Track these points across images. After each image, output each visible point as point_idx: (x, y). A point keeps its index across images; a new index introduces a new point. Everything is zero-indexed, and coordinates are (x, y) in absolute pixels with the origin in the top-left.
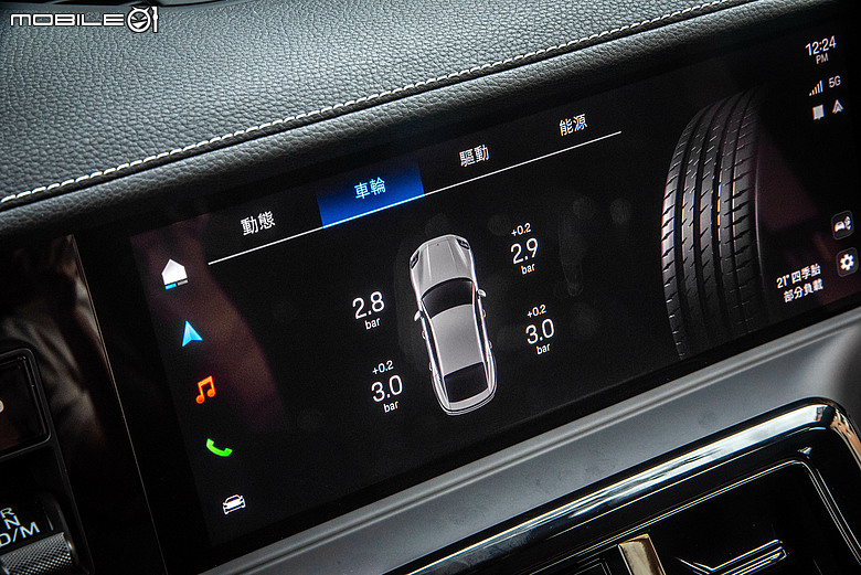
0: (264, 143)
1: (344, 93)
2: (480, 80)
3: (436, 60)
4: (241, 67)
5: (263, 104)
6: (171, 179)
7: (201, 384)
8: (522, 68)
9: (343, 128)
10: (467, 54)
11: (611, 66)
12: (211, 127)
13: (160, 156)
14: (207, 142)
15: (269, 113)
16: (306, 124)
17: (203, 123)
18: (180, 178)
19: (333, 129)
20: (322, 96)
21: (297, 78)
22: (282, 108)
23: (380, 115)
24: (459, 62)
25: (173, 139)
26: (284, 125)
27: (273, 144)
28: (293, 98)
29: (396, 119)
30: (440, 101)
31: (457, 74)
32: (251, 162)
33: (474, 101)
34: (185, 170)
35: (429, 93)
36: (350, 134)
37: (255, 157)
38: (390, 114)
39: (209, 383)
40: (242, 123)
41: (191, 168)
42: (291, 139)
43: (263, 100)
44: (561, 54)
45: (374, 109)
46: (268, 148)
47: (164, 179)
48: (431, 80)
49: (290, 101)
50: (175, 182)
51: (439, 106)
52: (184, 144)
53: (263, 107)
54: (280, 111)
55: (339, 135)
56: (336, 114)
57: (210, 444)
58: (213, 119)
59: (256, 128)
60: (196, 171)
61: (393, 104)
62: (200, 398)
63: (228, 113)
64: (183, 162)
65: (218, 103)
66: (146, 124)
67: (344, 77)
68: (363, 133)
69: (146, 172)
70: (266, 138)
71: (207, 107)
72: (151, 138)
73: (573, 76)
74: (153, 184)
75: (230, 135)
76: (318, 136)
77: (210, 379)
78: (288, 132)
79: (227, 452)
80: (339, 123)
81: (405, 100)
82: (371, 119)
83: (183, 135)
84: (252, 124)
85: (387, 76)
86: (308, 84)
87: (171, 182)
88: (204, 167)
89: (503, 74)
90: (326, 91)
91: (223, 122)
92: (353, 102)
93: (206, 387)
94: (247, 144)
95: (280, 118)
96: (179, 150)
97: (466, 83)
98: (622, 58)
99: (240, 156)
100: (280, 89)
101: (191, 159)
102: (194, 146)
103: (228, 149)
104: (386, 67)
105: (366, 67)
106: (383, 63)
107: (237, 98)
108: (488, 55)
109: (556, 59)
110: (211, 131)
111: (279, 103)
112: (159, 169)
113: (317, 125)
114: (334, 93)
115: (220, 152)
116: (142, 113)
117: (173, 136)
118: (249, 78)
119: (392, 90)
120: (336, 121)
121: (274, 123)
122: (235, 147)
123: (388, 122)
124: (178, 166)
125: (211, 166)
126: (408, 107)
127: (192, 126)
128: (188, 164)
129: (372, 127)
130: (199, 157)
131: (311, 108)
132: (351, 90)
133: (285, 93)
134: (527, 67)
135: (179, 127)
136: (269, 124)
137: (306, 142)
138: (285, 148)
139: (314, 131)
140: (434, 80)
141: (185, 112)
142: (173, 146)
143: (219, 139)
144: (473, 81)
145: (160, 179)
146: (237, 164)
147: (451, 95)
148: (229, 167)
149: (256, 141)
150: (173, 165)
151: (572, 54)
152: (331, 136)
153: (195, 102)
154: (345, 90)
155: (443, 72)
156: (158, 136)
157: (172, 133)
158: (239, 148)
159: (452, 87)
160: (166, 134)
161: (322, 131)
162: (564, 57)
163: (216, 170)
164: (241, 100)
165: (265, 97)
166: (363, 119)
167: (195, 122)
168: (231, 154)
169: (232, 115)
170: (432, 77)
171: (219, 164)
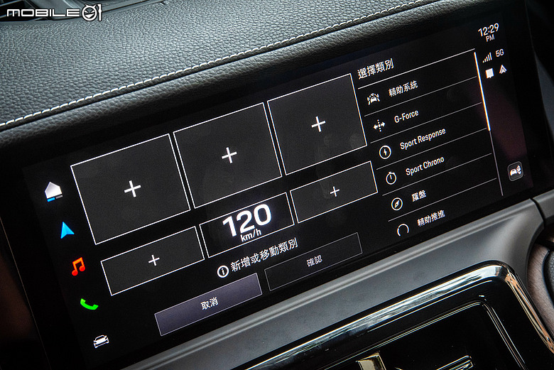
0: (105, 103)
1: (160, 70)
2: (252, 58)
3: (222, 46)
4: (93, 55)
5: (106, 78)
6: (41, 129)
7: (75, 263)
8: (280, 50)
9: (159, 92)
10: (243, 42)
11: (340, 46)
12: (70, 95)
13: (34, 114)
14: (67, 104)
15: (109, 84)
16: (134, 90)
17: (65, 92)
18: (49, 128)
19: (151, 93)
20: (145, 72)
21: (129, 61)
22: (118, 80)
23: (184, 83)
24: (238, 47)
25: (44, 103)
26: (119, 91)
27: (112, 104)
28: (126, 74)
29: (194, 86)
30: (224, 73)
31: (235, 55)
32: (97, 117)
33: (248, 72)
34: (52, 123)
35: (217, 68)
36: (164, 96)
37: (99, 113)
38: (191, 82)
39: (80, 262)
40: (91, 91)
41: (56, 122)
42: (124, 101)
43: (106, 76)
44: (306, 40)
45: (179, 79)
46: (108, 107)
47: (38, 129)
48: (218, 59)
49: (124, 76)
50: (45, 131)
51: (224, 76)
52: (51, 106)
53: (105, 80)
54: (116, 83)
55: (157, 97)
56: (154, 83)
57: (83, 302)
58: (71, 89)
59: (100, 94)
60: (59, 123)
61: (192, 76)
62: (75, 272)
63: (82, 85)
64: (51, 118)
65: (75, 79)
66: (27, 94)
67: (160, 59)
68: (173, 95)
69: (25, 125)
70: (106, 101)
71: (68, 81)
72: (30, 103)
73: (315, 54)
74: (30, 133)
75: (83, 99)
76: (142, 98)
77: (81, 260)
78: (122, 96)
79: (95, 307)
80: (156, 89)
81: (201, 73)
82: (178, 86)
83: (51, 100)
84: (98, 92)
85: (189, 58)
86: (136, 65)
87: (42, 131)
88: (65, 120)
89: (267, 54)
90: (148, 69)
91: (78, 91)
92: (166, 75)
93: (79, 265)
94: (94, 105)
95: (117, 87)
96: (49, 110)
97: (242, 61)
98: (348, 41)
99: (89, 113)
100: (117, 69)
101: (56, 116)
102: (58, 107)
103: (81, 108)
104: (188, 52)
105: (175, 52)
106: (187, 49)
107: (89, 75)
108: (257, 42)
109: (303, 43)
110: (70, 97)
111: (116, 77)
112: (35, 123)
113: (141, 91)
114: (153, 70)
115: (76, 111)
116: (25, 87)
117: (44, 101)
118: (97, 62)
119: (192, 66)
120: (154, 88)
121: (112, 91)
122: (86, 107)
123: (189, 87)
124: (47, 120)
125: (69, 120)
126: (202, 77)
127: (58, 94)
128: (54, 119)
129: (179, 91)
130: (61, 114)
131: (137, 80)
132: (165, 68)
133: (120, 71)
134: (283, 49)
135: (48, 95)
136: (109, 91)
137: (133, 102)
138: (120, 106)
139: (139, 95)
140: (220, 59)
141: (53, 85)
142: (44, 107)
143: (75, 102)
144: (247, 59)
145: (35, 129)
146: (88, 118)
147: (232, 69)
148: (83, 120)
149: (100, 103)
150: (44, 119)
151: (314, 40)
152: (150, 98)
153: (60, 79)
154: (160, 67)
155: (227, 54)
156: (34, 101)
157: (44, 99)
158: (88, 108)
159: (232, 64)
160: (40, 100)
161: (144, 95)
162: (308, 41)
163: (73, 122)
164: (91, 76)
165: (107, 74)
166: (172, 86)
167: (60, 91)
168: (83, 112)
169: (85, 86)
170: (219, 57)
171: (75, 118)
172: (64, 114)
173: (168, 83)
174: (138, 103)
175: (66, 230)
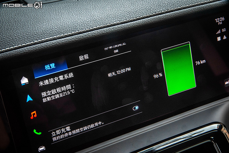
0: (50, 43)
1: (75, 29)
2: (116, 26)
3: (103, 20)
4: (46, 21)
5: (51, 32)
6: (21, 53)
7: (32, 113)
9: (74, 39)
10: (112, 19)
11: (155, 23)
12: (35, 38)
13: (18, 46)
14: (33, 42)
15: (52, 34)
16: (63, 38)
17: (32, 37)
18: (24, 52)
19: (71, 39)
20: (69, 30)
21: (62, 25)
22: (57, 33)
23: (86, 36)
24: (110, 21)
25: (23, 41)
26: (56, 38)
27: (53, 43)
28: (60, 30)
29: (90, 37)
30: (104, 32)
31: (109, 24)
32: (46, 48)
33: (114, 32)
34: (26, 50)
35: (101, 30)
36: (76, 41)
38: (89, 35)
39: (35, 113)
40: (44, 37)
41: (28, 50)
42: (58, 42)
43: (51, 31)
45: (84, 34)
46: (51, 44)
47: (20, 52)
48: (101, 26)
49: (59, 31)
50: (23, 53)
51: (103, 33)
52: (26, 43)
53: (51, 33)
54: (55, 34)
55: (73, 41)
56: (72, 35)
57: (35, 131)
58: (35, 36)
59: (48, 38)
60: (29, 51)
61: (89, 32)
62: (32, 117)
64: (25, 48)
65: (37, 31)
66: (16, 37)
67: (75, 24)
68: (80, 41)
69: (14, 51)
70: (51, 42)
71: (34, 32)
72: (17, 41)
73: (144, 26)
74: (16, 54)
75: (40, 40)
76: (67, 41)
77: (35, 112)
78: (58, 40)
79: (40, 133)
80: (73, 38)
81: (93, 31)
82: (83, 37)
83: (26, 40)
84: (47, 37)
85: (88, 24)
86: (65, 26)
87: (22, 54)
88: (32, 49)
89: (123, 25)
90: (70, 28)
91: (38, 37)
92: (78, 32)
93: (34, 114)
94: (45, 43)
95: (56, 36)
96: (25, 44)
97: (112, 27)
98: (159, 21)
99: (43, 46)
100: (56, 28)
102: (29, 43)
103: (39, 44)
104: (88, 22)
105: (82, 22)
106: (88, 21)
107: (43, 30)
108: (119, 19)
109: (139, 21)
110: (35, 39)
111: (56, 31)
112: (18, 50)
113: (66, 38)
114: (72, 29)
115: (37, 45)
116: (15, 34)
117: (23, 40)
118: (48, 24)
119: (90, 28)
122: (41, 44)
123: (88, 38)
124: (24, 49)
125: (34, 49)
126: (94, 33)
127: (29, 37)
128: (27, 48)
129: (83, 39)
130: (30, 47)
131: (65, 33)
132: (77, 28)
133: (58, 29)
134: (130, 23)
135: (25, 38)
136: (52, 37)
137: (63, 43)
138: (56, 44)
139: (65, 40)
141: (27, 33)
142: (23, 43)
143: (37, 41)
144: (114, 27)
145: (18, 53)
146: (42, 49)
147: (107, 30)
148: (39, 50)
149: (48, 42)
150: (23, 49)
151: (144, 19)
152: (70, 41)
153: (31, 31)
154: (75, 28)
155: (105, 24)
156: (19, 40)
157: (23, 39)
158: (43, 44)
159: (107, 28)
160: (21, 40)
161: (68, 40)
162: (141, 20)
163: (35, 50)
164: (44, 30)
165: (52, 30)
166: (80, 37)
167: (30, 36)
168: (40, 46)
169: (41, 35)
170: (102, 25)
171: (36, 49)
172: (31, 47)
173: (78, 35)
174: (65, 44)
175: (29, 98)
